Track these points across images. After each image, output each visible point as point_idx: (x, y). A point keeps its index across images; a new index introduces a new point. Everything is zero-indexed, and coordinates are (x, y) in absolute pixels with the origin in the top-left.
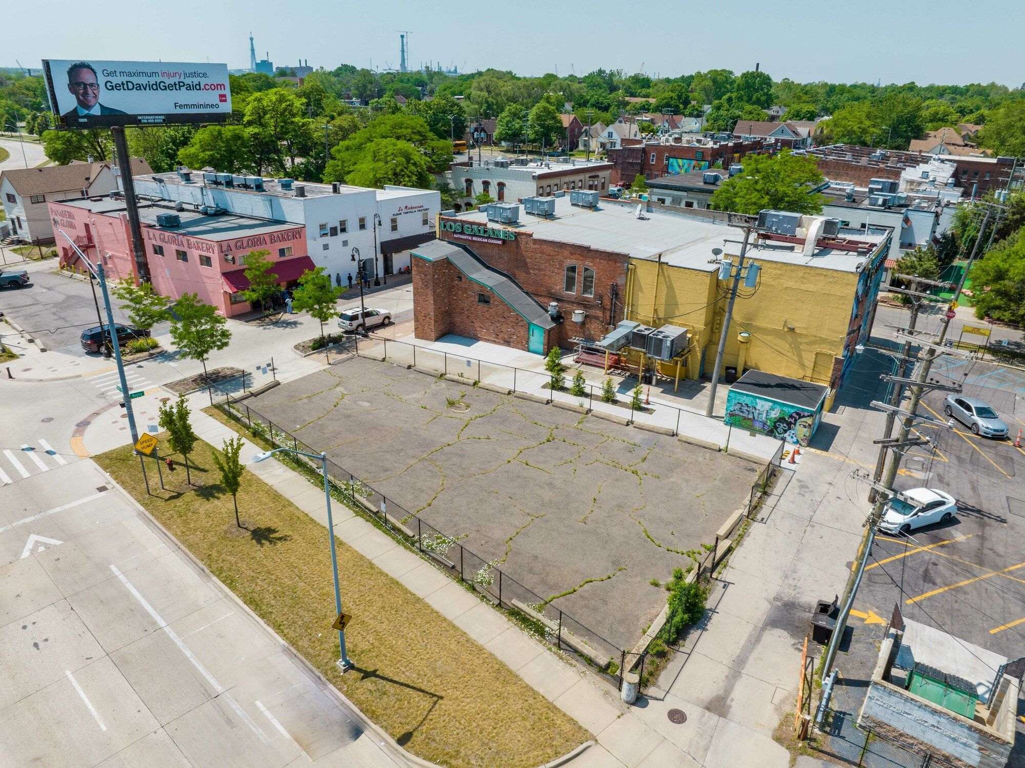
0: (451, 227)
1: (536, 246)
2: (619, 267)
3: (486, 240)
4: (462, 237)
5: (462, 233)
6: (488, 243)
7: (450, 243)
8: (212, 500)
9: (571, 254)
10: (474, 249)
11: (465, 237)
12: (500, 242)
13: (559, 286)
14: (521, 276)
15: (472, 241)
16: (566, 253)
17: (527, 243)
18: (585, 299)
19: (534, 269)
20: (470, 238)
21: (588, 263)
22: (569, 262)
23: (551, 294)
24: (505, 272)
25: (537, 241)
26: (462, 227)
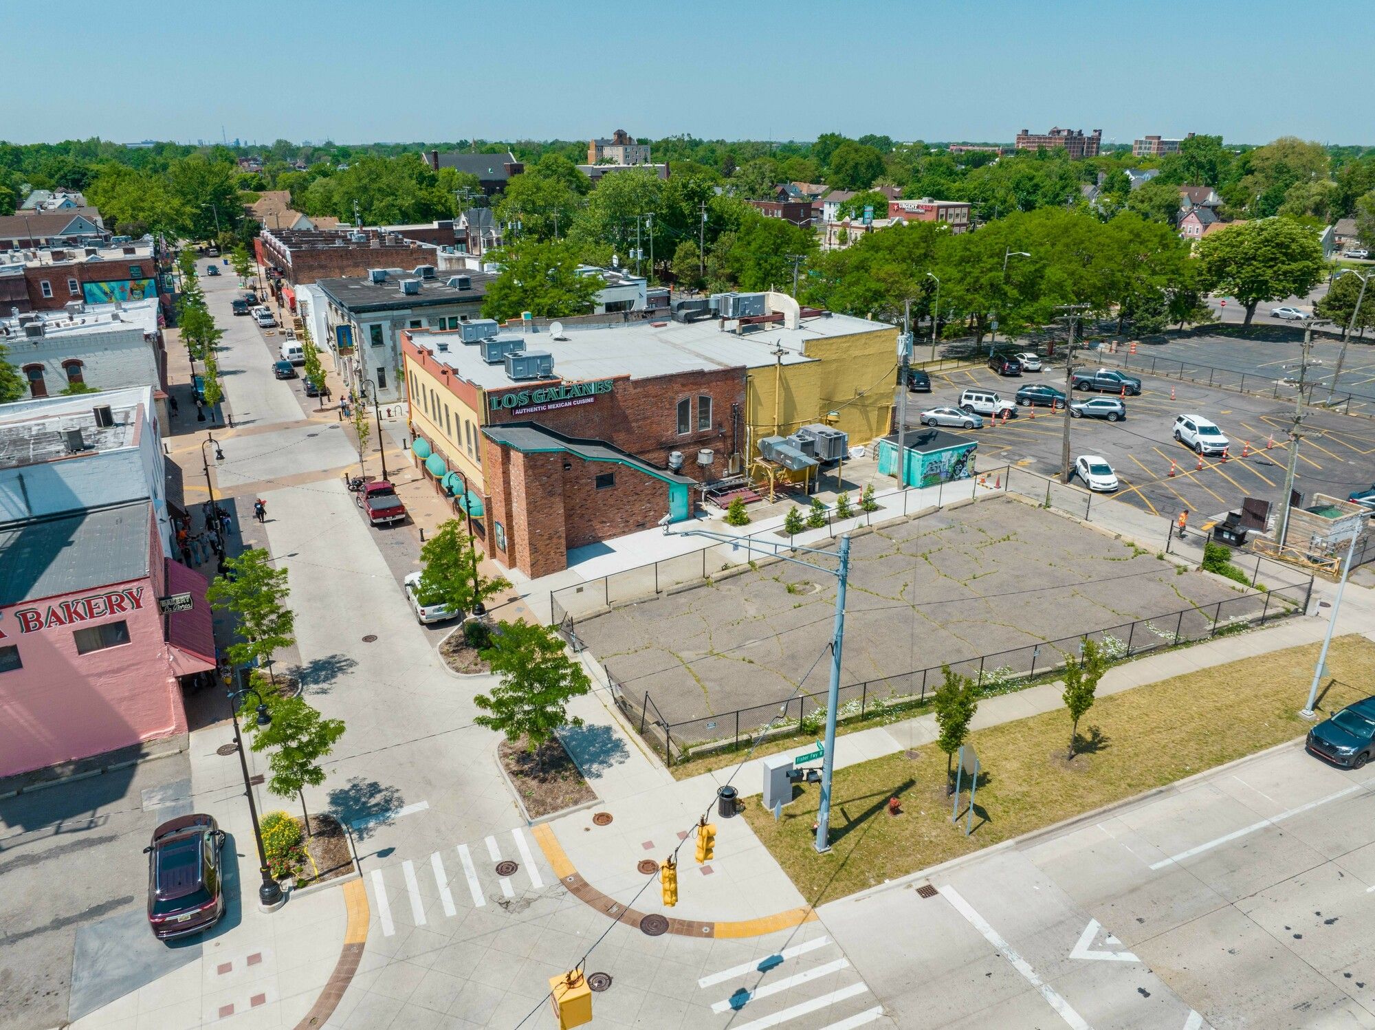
0: (510, 401)
1: (638, 390)
2: (738, 384)
3: (570, 404)
4: (531, 410)
5: (531, 405)
6: (573, 406)
7: (504, 426)
9: (683, 385)
10: (547, 422)
11: (536, 409)
12: (591, 400)
13: (670, 431)
14: (620, 438)
15: (548, 410)
16: (677, 387)
17: (625, 390)
18: (702, 435)
19: (637, 421)
20: (543, 408)
21: (704, 391)
22: (681, 397)
23: (661, 444)
24: (597, 439)
25: (637, 383)
26: (530, 397)
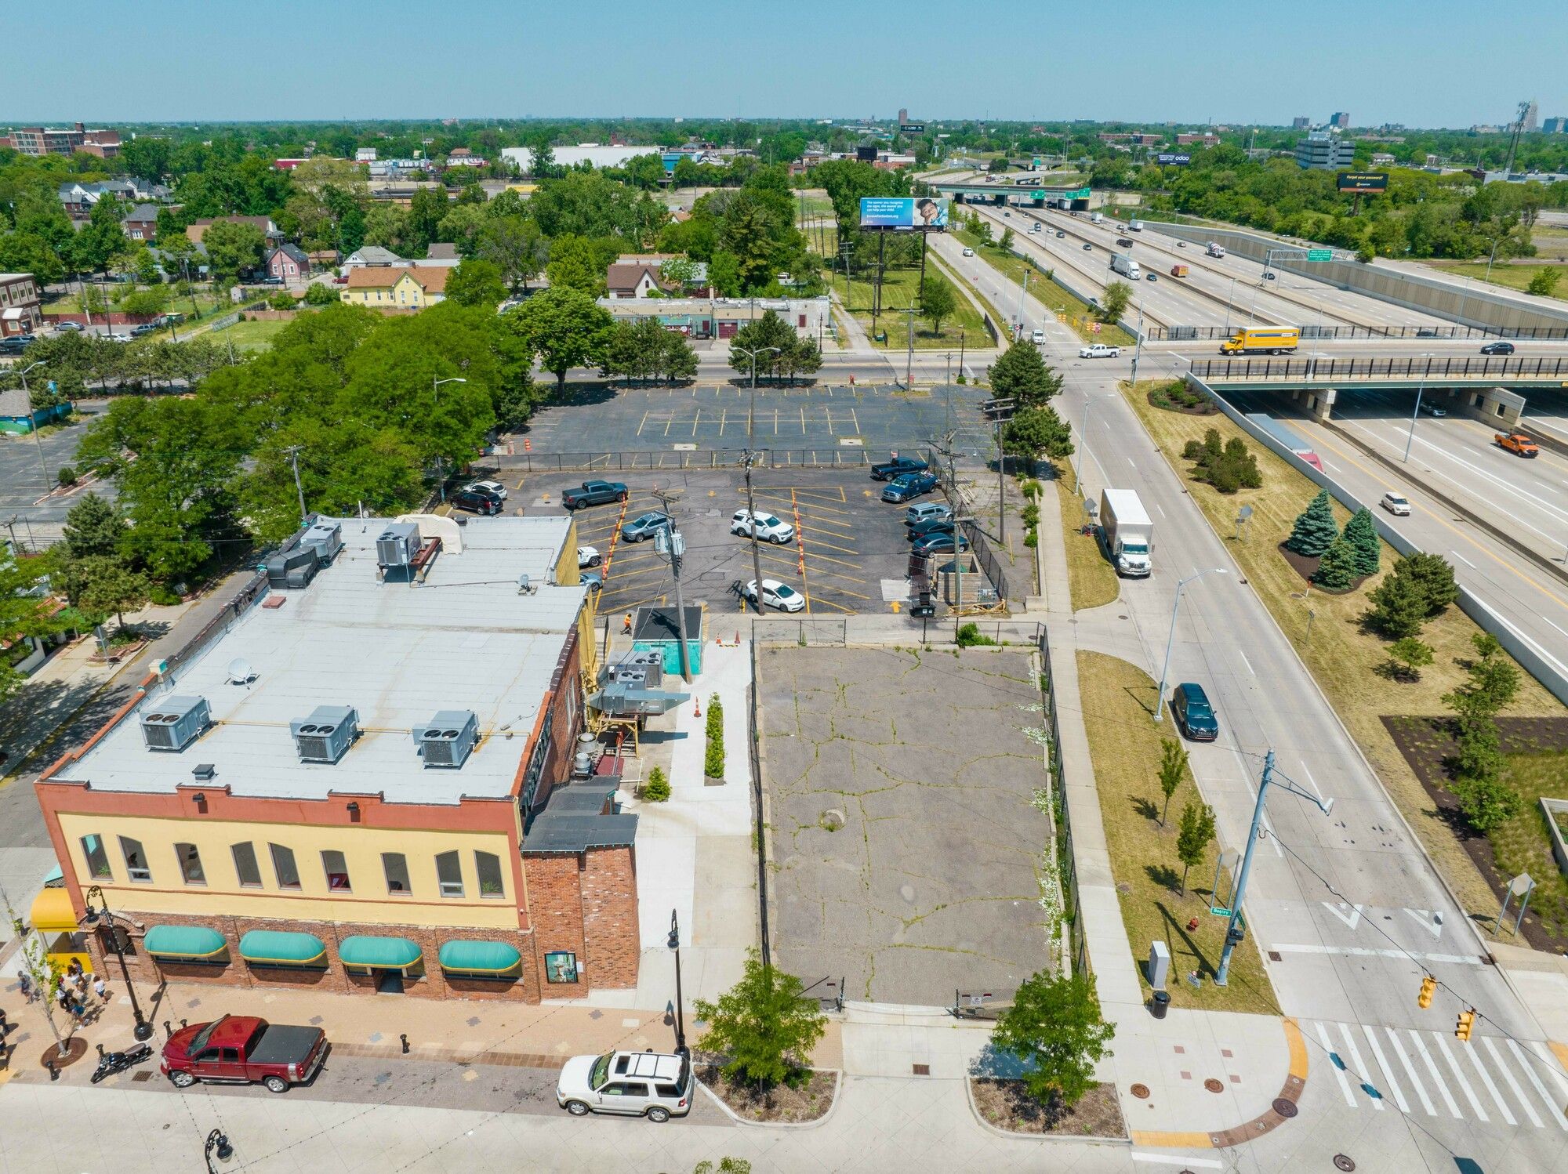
8: (1169, 868)
